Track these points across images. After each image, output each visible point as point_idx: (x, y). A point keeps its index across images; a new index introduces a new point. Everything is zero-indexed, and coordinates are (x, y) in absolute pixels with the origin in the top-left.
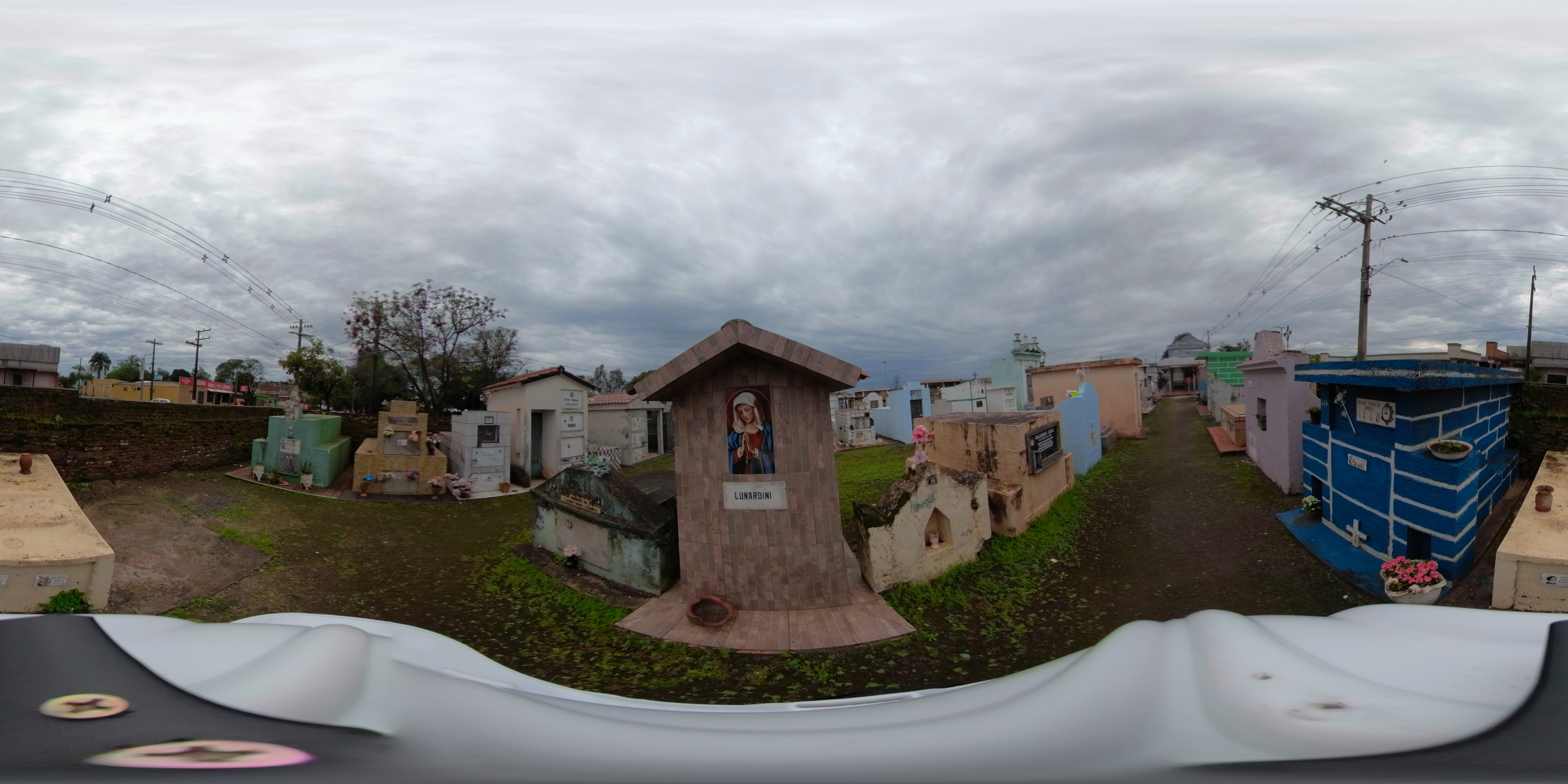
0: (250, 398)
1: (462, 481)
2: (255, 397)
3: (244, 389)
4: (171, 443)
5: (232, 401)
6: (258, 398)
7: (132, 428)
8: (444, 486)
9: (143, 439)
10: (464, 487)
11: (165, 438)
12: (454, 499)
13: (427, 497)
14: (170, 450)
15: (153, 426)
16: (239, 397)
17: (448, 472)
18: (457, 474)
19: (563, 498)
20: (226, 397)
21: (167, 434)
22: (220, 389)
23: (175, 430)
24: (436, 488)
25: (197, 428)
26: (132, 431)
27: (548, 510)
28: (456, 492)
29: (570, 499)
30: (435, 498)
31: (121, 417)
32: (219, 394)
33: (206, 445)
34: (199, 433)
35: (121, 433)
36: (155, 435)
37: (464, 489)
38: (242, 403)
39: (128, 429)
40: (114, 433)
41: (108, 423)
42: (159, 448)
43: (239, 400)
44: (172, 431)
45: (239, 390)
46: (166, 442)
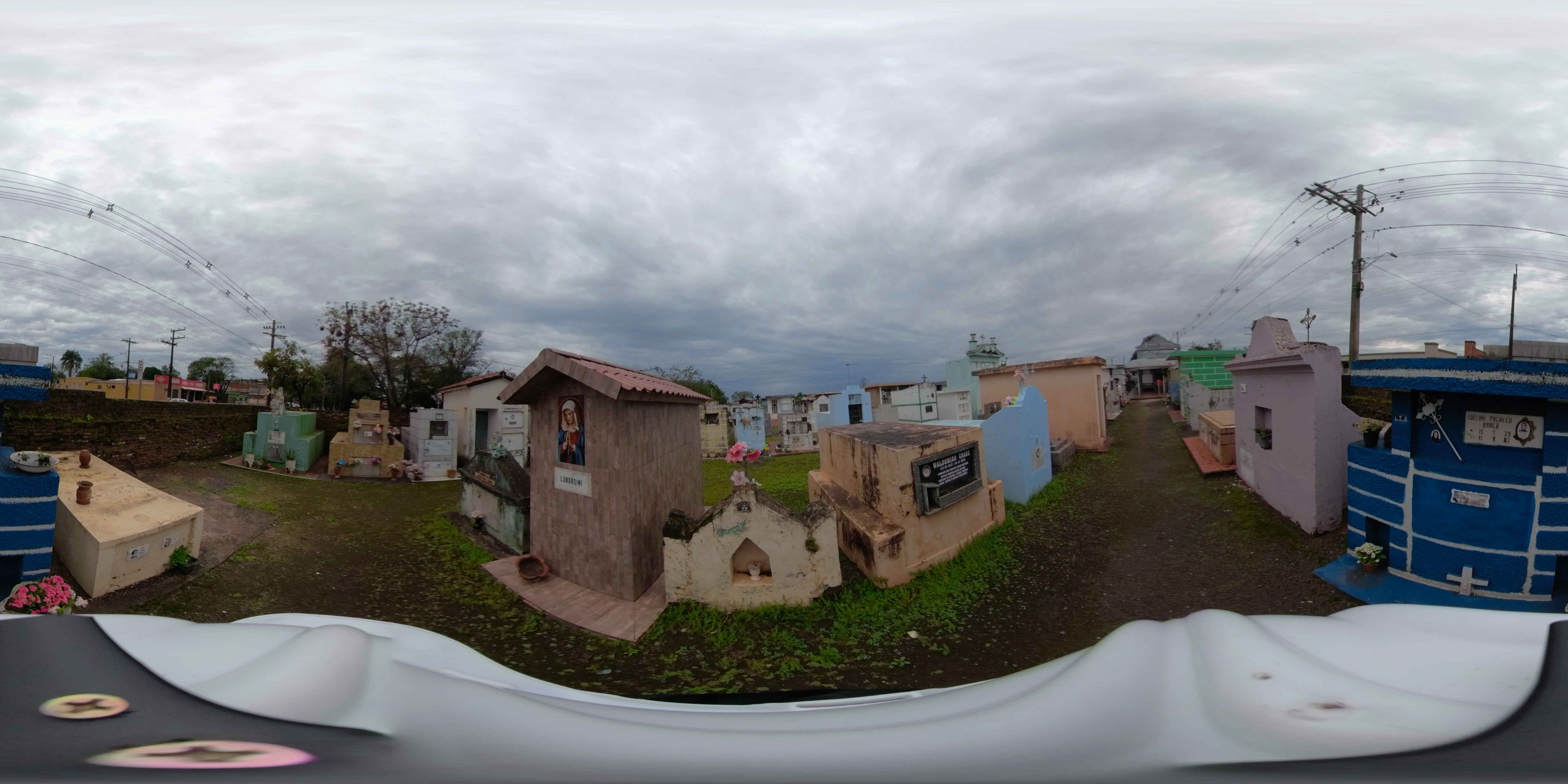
0: (222, 396)
1: (415, 466)
2: (227, 395)
3: (216, 386)
4: (178, 436)
5: (205, 399)
6: (229, 396)
7: (148, 424)
8: (401, 471)
9: (156, 434)
10: (416, 470)
11: (173, 432)
12: (408, 480)
13: (388, 479)
14: (176, 443)
15: (164, 422)
16: (211, 394)
17: (405, 459)
18: (411, 460)
19: (477, 474)
20: (199, 395)
21: (175, 429)
22: (193, 387)
23: (180, 425)
24: (395, 471)
25: (196, 423)
26: (148, 426)
27: (469, 484)
28: (411, 475)
29: (479, 474)
30: (394, 479)
31: (139, 415)
32: (192, 391)
33: (203, 438)
34: (198, 427)
35: (139, 429)
36: (165, 430)
37: (416, 473)
38: (214, 400)
39: (145, 425)
40: (134, 429)
41: (130, 420)
42: (169, 441)
43: (211, 398)
44: (178, 426)
45: (211, 388)
46: (173, 436)
